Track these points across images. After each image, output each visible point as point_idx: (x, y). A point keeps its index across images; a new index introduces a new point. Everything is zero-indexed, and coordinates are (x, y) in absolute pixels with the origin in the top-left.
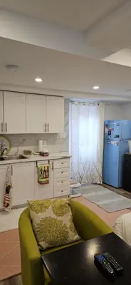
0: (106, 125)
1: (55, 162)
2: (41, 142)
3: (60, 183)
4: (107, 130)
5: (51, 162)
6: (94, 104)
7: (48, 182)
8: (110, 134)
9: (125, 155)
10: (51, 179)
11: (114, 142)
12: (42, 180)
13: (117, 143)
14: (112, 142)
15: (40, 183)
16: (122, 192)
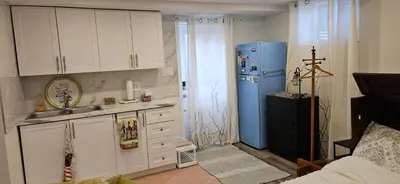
0: (239, 53)
1: (148, 114)
2: (130, 84)
3: (160, 146)
4: (240, 60)
5: (140, 114)
6: (216, 20)
7: (136, 146)
8: (244, 66)
9: (268, 96)
10: (142, 140)
11: (250, 79)
12: (125, 143)
13: (255, 79)
14: (248, 79)
15: (124, 147)
16: (266, 155)
